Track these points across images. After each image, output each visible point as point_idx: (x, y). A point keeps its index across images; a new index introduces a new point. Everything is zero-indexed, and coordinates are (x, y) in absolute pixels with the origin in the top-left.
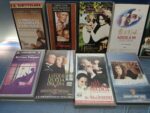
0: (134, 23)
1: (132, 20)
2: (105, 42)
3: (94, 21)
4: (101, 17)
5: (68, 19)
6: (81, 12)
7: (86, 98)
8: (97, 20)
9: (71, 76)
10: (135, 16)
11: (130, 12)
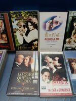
0: (56, 28)
1: (55, 25)
2: (36, 43)
3: (24, 27)
4: (29, 24)
5: (3, 25)
6: (13, 19)
7: (49, 90)
8: (26, 26)
9: (36, 74)
10: (57, 22)
11: (52, 18)
